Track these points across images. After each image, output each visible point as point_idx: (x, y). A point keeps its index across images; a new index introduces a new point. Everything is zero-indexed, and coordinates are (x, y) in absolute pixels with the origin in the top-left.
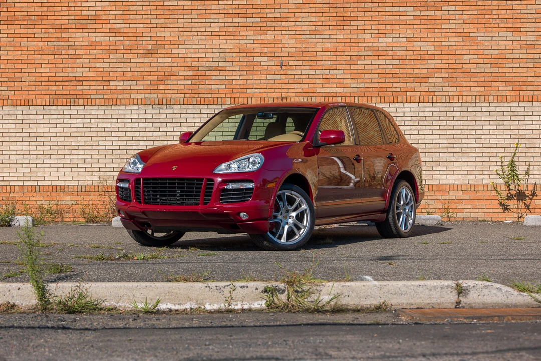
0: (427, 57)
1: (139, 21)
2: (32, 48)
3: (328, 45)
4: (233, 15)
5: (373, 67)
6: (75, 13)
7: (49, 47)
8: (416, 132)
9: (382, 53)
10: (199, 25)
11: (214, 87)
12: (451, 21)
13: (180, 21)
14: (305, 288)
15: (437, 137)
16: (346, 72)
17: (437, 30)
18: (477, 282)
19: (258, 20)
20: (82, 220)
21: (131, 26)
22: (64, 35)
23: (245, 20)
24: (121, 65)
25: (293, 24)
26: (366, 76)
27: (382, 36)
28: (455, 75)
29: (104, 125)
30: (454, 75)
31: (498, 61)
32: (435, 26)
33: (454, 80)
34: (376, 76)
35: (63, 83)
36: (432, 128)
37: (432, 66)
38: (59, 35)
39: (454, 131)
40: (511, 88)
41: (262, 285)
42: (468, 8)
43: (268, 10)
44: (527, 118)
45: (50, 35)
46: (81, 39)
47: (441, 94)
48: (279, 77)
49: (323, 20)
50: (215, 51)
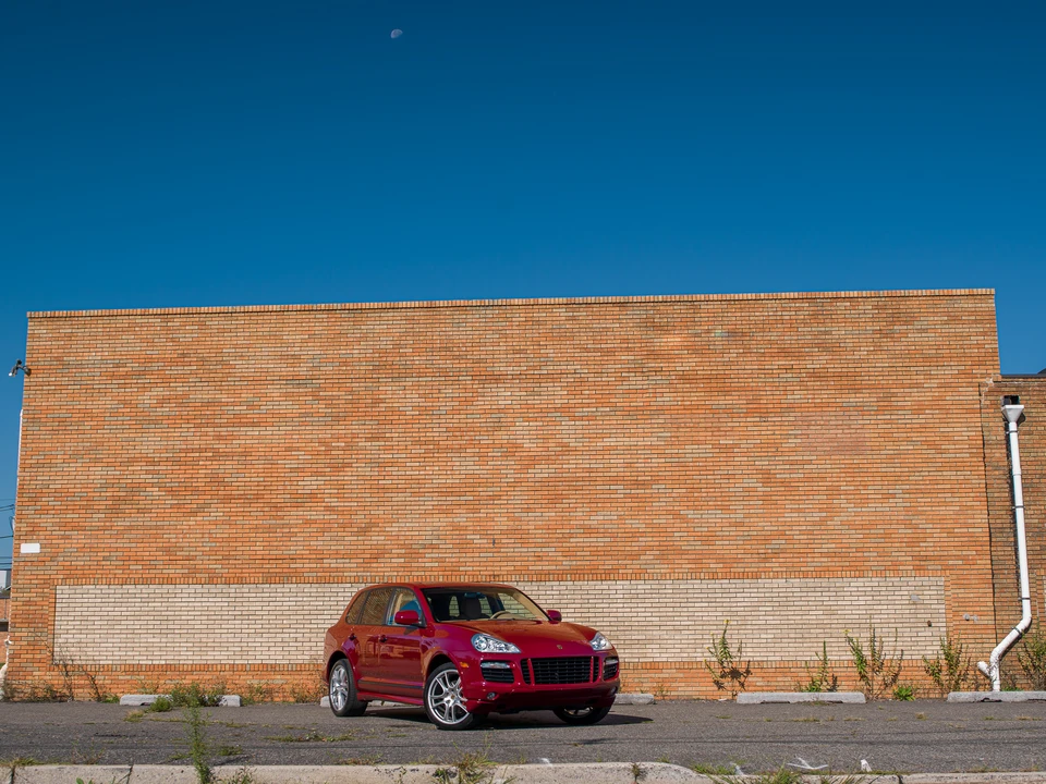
0: (638, 535)
1: (353, 500)
2: (247, 526)
3: (540, 523)
4: (446, 494)
5: (584, 545)
6: (290, 492)
7: (264, 526)
9: (594, 531)
10: (413, 504)
11: (427, 565)
12: (662, 499)
13: (393, 499)
14: (478, 771)
16: (558, 549)
17: (647, 508)
18: (655, 764)
19: (471, 498)
20: (292, 700)
21: (346, 504)
22: (279, 513)
23: (458, 498)
24: (335, 543)
25: (505, 502)
27: (593, 514)
28: (666, 553)
29: (317, 603)
31: (708, 539)
32: (645, 504)
33: (665, 557)
35: (277, 561)
36: (645, 605)
37: (643, 544)
38: (274, 514)
40: (721, 565)
41: (433, 768)
42: (677, 486)
43: (481, 489)
44: (738, 595)
45: (265, 514)
46: (296, 517)
47: (652, 571)
48: (491, 554)
49: (535, 498)
50: (428, 529)
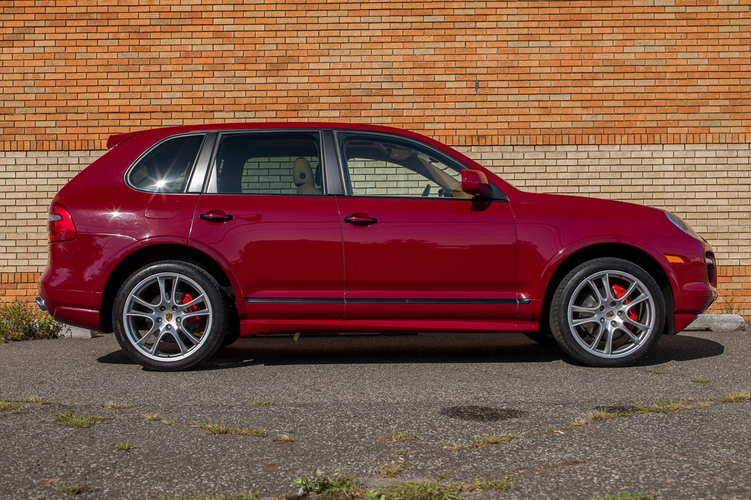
0: (697, 75)
1: (258, 21)
2: (93, 62)
3: (548, 57)
4: (403, 12)
5: (615, 90)
6: (160, 8)
7: (120, 61)
8: (682, 188)
9: (629, 69)
10: (351, 26)
11: (374, 120)
12: (732, 22)
13: (321, 20)
15: (714, 195)
16: (574, 97)
17: (710, 36)
19: (441, 19)
21: (247, 28)
22: (143, 43)
23: (421, 19)
24: (231, 87)
25: (494, 25)
26: (605, 104)
27: (628, 44)
30: (737, 102)
32: (708, 29)
33: (738, 109)
34: (621, 103)
35: (142, 116)
36: (706, 182)
37: (705, 89)
38: (136, 42)
39: (738, 186)
43: (455, 5)
45: (121, 42)
46: (169, 48)
47: (718, 130)
48: (473, 105)
49: (539, 19)
50: (375, 66)
